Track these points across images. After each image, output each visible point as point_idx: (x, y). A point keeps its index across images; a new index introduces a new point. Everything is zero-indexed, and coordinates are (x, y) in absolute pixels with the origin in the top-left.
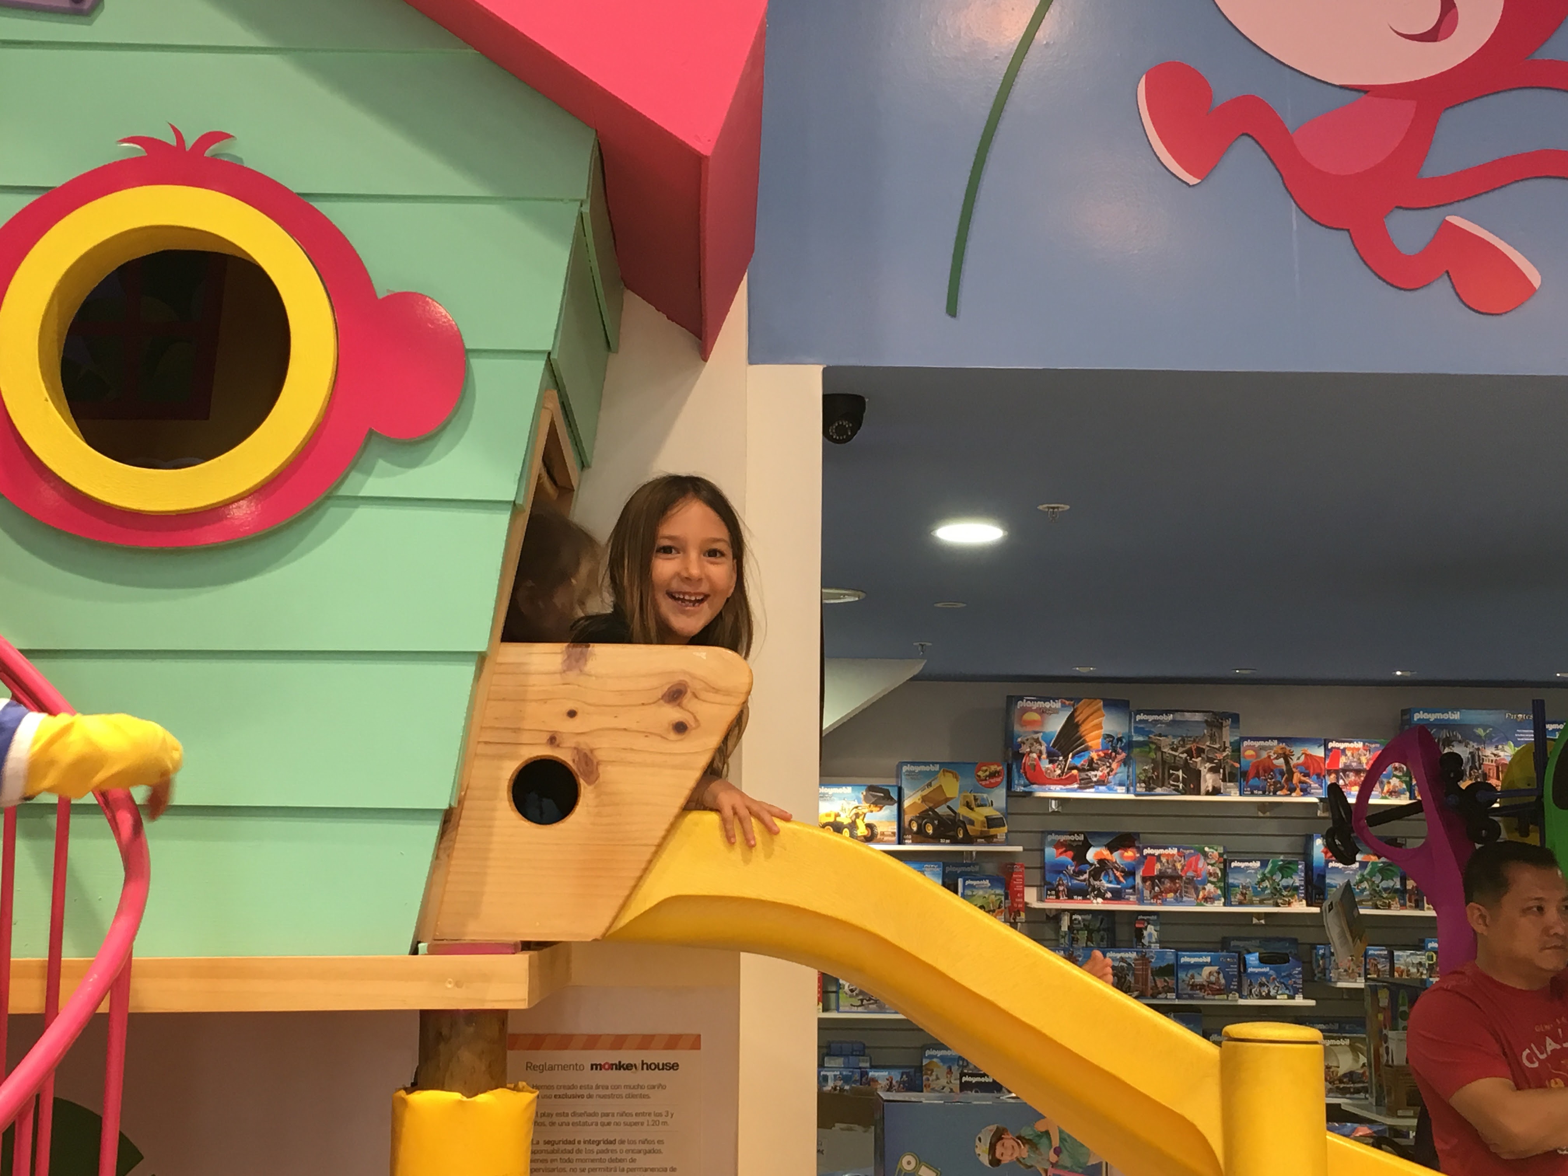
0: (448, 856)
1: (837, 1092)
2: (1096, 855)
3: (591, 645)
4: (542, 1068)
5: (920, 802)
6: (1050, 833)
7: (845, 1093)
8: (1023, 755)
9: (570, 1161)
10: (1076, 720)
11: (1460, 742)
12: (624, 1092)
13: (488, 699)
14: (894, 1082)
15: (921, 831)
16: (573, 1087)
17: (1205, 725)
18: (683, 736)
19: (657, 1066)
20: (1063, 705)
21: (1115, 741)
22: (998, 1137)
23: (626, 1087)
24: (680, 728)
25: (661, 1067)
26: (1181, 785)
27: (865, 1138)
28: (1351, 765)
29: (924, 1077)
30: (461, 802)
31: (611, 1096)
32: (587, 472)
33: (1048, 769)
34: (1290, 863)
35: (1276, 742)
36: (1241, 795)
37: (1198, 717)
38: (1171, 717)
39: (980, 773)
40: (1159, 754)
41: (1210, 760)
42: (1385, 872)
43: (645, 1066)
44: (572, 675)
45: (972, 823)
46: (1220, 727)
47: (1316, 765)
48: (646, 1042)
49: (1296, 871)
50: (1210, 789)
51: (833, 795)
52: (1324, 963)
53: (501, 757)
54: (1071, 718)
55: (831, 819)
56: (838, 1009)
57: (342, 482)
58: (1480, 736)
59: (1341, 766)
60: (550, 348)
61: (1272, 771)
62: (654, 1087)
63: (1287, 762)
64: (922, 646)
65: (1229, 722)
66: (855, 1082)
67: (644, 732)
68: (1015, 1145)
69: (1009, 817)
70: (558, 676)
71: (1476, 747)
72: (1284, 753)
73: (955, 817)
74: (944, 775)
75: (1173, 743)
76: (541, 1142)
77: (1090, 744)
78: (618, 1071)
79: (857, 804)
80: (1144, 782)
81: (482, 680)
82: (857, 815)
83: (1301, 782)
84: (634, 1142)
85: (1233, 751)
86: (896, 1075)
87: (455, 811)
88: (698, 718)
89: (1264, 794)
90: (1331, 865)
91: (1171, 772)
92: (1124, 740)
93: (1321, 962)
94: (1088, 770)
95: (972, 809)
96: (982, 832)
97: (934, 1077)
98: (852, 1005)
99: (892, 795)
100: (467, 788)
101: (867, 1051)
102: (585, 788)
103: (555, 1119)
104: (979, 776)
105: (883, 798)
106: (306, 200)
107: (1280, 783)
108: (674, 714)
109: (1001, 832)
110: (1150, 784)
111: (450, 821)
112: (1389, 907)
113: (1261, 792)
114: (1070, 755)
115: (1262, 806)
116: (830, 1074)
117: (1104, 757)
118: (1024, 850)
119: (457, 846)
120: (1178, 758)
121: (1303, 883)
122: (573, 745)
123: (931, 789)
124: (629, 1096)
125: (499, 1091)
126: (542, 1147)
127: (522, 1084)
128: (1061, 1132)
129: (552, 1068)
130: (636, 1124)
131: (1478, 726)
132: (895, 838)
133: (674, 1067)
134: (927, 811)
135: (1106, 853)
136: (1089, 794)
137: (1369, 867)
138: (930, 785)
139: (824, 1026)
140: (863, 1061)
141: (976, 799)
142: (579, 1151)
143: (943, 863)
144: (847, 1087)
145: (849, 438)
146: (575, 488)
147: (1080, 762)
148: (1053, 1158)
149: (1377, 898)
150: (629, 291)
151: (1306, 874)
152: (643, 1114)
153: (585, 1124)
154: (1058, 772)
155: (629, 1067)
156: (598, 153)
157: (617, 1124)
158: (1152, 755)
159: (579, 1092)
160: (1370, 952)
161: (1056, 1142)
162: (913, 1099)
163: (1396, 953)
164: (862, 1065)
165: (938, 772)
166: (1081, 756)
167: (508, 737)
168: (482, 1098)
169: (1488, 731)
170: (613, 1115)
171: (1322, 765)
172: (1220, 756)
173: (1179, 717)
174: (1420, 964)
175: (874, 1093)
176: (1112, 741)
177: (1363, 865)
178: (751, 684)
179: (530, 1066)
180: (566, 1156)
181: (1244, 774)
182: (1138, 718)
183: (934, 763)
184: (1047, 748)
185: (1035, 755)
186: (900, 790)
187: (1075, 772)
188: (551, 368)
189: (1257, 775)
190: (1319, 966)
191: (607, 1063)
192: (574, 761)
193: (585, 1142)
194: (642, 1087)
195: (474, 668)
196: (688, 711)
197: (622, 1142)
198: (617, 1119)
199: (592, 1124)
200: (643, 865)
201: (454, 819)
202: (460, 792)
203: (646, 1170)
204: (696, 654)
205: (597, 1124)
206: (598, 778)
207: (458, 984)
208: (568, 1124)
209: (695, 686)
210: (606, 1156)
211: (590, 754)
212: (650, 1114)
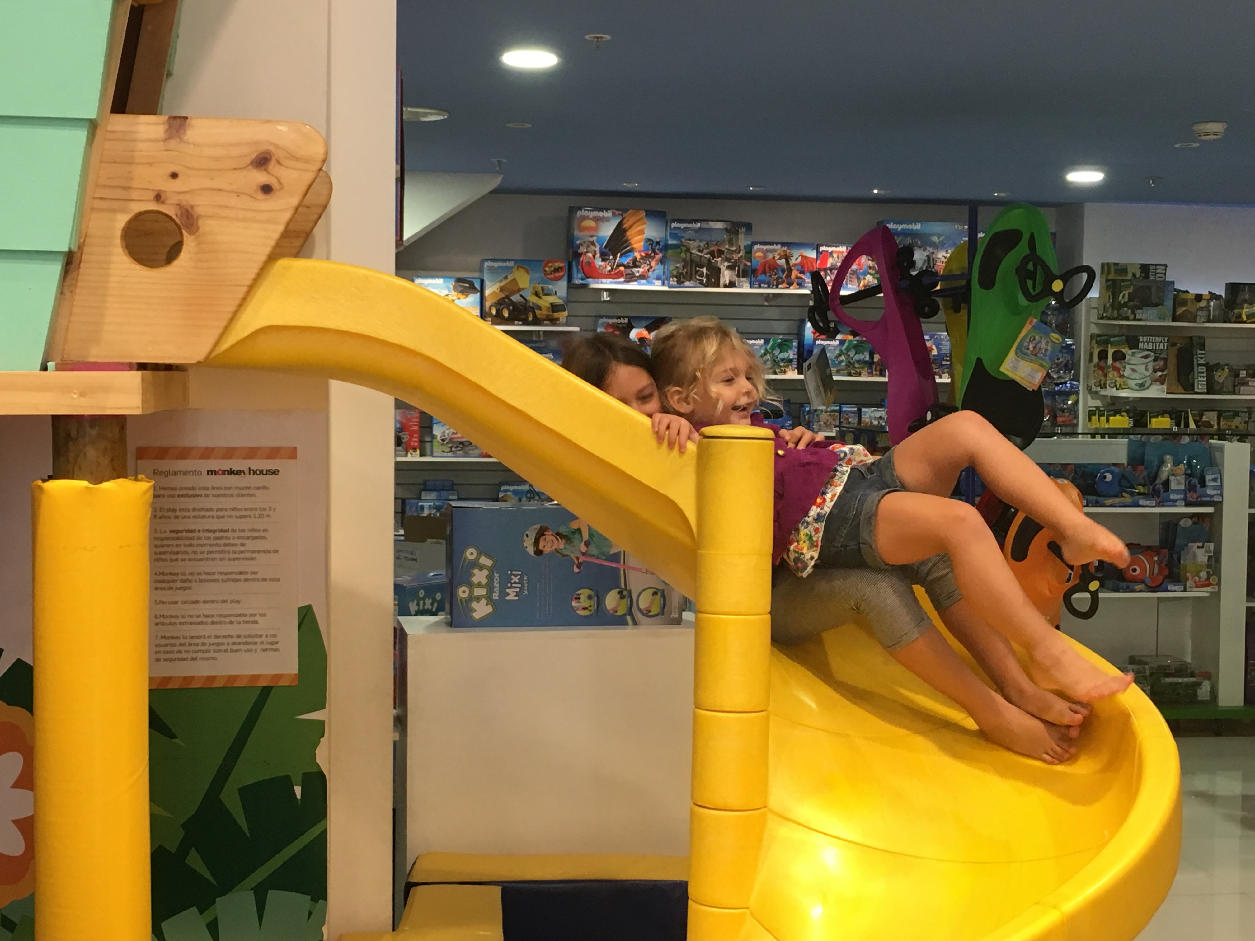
0: (71, 292)
1: (431, 518)
2: (637, 334)
4: (167, 474)
5: (498, 291)
6: (602, 317)
7: (436, 518)
8: (581, 254)
9: (191, 545)
10: (624, 227)
11: (920, 247)
12: (235, 492)
13: (101, 162)
15: (499, 314)
16: (193, 488)
17: (724, 232)
18: (267, 197)
19: (261, 472)
20: (614, 214)
21: (654, 244)
22: (541, 533)
23: (236, 488)
24: (267, 189)
25: (264, 473)
26: (705, 280)
28: (836, 265)
30: (80, 247)
31: (224, 495)
33: (601, 266)
34: (786, 341)
35: (779, 246)
36: (751, 287)
37: (719, 225)
38: (699, 225)
39: (547, 269)
40: (688, 254)
41: (728, 260)
42: (858, 348)
43: (252, 472)
44: (173, 143)
45: (539, 308)
46: (737, 233)
47: (809, 264)
48: (252, 453)
49: (791, 348)
50: (727, 282)
51: (429, 285)
52: (809, 418)
53: (114, 211)
54: (620, 225)
56: (432, 455)
58: (935, 243)
59: (829, 265)
61: (776, 269)
62: (259, 488)
63: (787, 262)
64: (499, 161)
65: (744, 229)
67: (236, 192)
68: (554, 538)
69: (569, 304)
70: (161, 144)
71: (931, 251)
72: (786, 255)
73: (526, 304)
74: (518, 269)
75: (700, 246)
76: (168, 532)
77: (634, 246)
78: (230, 476)
79: (447, 293)
80: (676, 277)
81: (94, 144)
83: (797, 278)
84: (243, 531)
85: (746, 253)
87: (75, 255)
88: (282, 181)
89: (769, 287)
90: (818, 342)
91: (698, 269)
92: (662, 244)
93: (807, 417)
94: (632, 267)
95: (540, 297)
96: (547, 315)
98: (443, 452)
99: (475, 285)
100: (86, 236)
101: (455, 487)
102: (187, 238)
103: (178, 513)
104: (546, 271)
105: (468, 288)
107: (782, 278)
108: (261, 178)
109: (562, 316)
110: (681, 278)
111: (72, 263)
112: (860, 374)
113: (766, 286)
114: (619, 255)
115: (767, 297)
116: (426, 504)
117: (646, 257)
118: (581, 330)
119: (79, 284)
120: (703, 258)
121: (796, 357)
122: (177, 202)
123: (507, 281)
124: (238, 495)
125: (121, 480)
126: (168, 535)
127: (140, 477)
128: (590, 529)
129: (175, 474)
130: (245, 517)
131: (934, 235)
133: (275, 472)
134: (503, 298)
135: (645, 333)
136: (633, 286)
137: (846, 344)
138: (506, 278)
140: (452, 495)
141: (543, 289)
142: (199, 538)
144: (439, 514)
147: (626, 260)
148: (583, 548)
149: (850, 366)
151: (798, 350)
152: (251, 509)
153: (204, 517)
154: (609, 268)
155: (238, 473)
157: (230, 517)
158: (683, 255)
159: (198, 492)
160: (844, 409)
161: (586, 536)
162: (476, 506)
163: (863, 410)
164: (449, 497)
165: (513, 268)
166: (627, 256)
167: (118, 194)
168: (106, 485)
169: (941, 239)
170: (226, 510)
171: (814, 264)
172: (736, 256)
173: (705, 225)
174: (881, 418)
176: (652, 245)
177: (842, 342)
178: (327, 153)
179: (156, 472)
180: (188, 542)
181: (754, 272)
182: (673, 225)
183: (509, 260)
184: (600, 249)
185: (590, 255)
186: (482, 282)
187: (622, 268)
189: (764, 272)
190: (805, 419)
191: (220, 470)
192: (177, 215)
193: (204, 531)
194: (249, 488)
195: (86, 133)
196: (273, 175)
197: (234, 531)
198: (229, 513)
199: (209, 517)
200: (237, 302)
201: (76, 260)
202: (80, 238)
203: (254, 552)
204: (280, 127)
205: (213, 517)
206: (198, 229)
207: (82, 394)
208: (189, 517)
209: (278, 154)
210: (222, 542)
211: (190, 210)
212: (256, 509)
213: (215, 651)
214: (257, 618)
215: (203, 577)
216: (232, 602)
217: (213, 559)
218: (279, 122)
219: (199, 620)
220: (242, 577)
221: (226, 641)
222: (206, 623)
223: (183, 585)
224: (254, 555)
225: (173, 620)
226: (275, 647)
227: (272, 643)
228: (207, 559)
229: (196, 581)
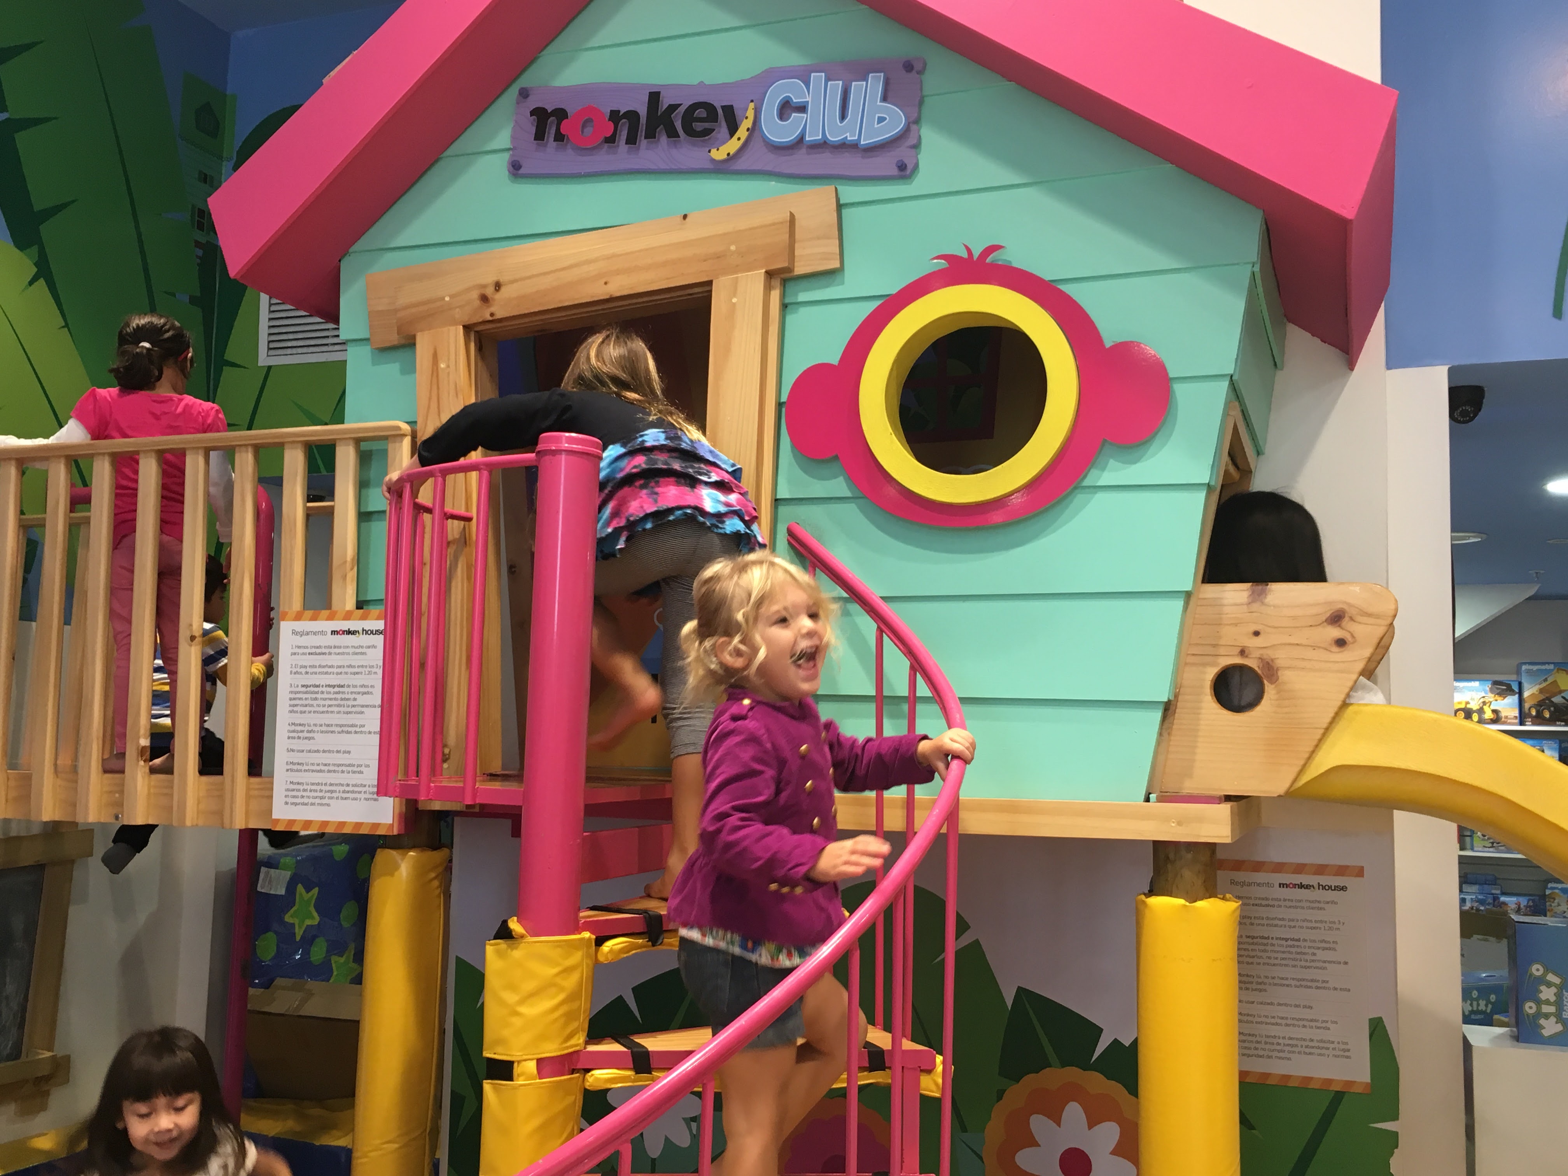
0: (1169, 734)
1: (1474, 911)
3: (1270, 584)
4: (1243, 884)
5: (1538, 693)
7: (1480, 912)
9: (1265, 951)
12: (1306, 904)
13: (1194, 624)
14: (1522, 906)
15: (1540, 715)
16: (1267, 899)
18: (1342, 649)
19: (1330, 888)
23: (1307, 901)
24: (1341, 643)
25: (1333, 888)
27: (1501, 948)
29: (1548, 904)
30: (1176, 696)
31: (1296, 907)
32: (1261, 457)
43: (1321, 887)
44: (1256, 606)
48: (1321, 869)
51: (1463, 687)
53: (1204, 665)
55: (1463, 706)
56: (1472, 849)
57: (1085, 477)
60: (1232, 372)
62: (1328, 903)
64: (1537, 573)
66: (1489, 904)
67: (1312, 646)
70: (1245, 607)
74: (1557, 671)
76: (1244, 936)
78: (1300, 889)
79: (1484, 695)
81: (1189, 610)
82: (1484, 703)
84: (1314, 941)
86: (1523, 901)
87: (1172, 703)
88: (1355, 635)
97: (1556, 904)
98: (1484, 847)
99: (1513, 688)
100: (1181, 687)
101: (1498, 882)
102: (1268, 687)
103: (1253, 920)
105: (1506, 690)
106: (1054, 284)
108: (1335, 633)
111: (1169, 709)
116: (1468, 897)
119: (1175, 726)
122: (1259, 656)
123: (1548, 683)
124: (1309, 908)
125: (1212, 900)
126: (1245, 940)
127: (1228, 896)
129: (1249, 884)
130: (1315, 928)
132: (1517, 721)
133: (1343, 889)
134: (1543, 700)
138: (1546, 680)
139: (1463, 861)
140: (1495, 889)
142: (1273, 945)
143: (1560, 741)
144: (1482, 908)
145: (1472, 419)
146: (1253, 471)
150: (1291, 324)
152: (1321, 922)
153: (1276, 926)
155: (1308, 887)
156: (1265, 226)
157: (1301, 927)
159: (1271, 903)
162: (1540, 922)
164: (1494, 892)
165: (1552, 670)
167: (1210, 650)
168: (1200, 904)
170: (1298, 921)
175: (1505, 913)
178: (1396, 610)
179: (1233, 882)
180: (1263, 948)
183: (1549, 663)
186: (1520, 684)
188: (1233, 387)
191: (1291, 883)
192: (1259, 667)
193: (1277, 939)
194: (1319, 902)
195: (1183, 602)
196: (1347, 630)
197: (1305, 940)
198: (1300, 924)
199: (1281, 926)
200: (1315, 743)
201: (1172, 708)
202: (1176, 689)
203: (1325, 962)
204: (1352, 588)
205: (1285, 926)
206: (1277, 679)
207: (1179, 823)
208: (1263, 925)
209: (1352, 612)
210: (1293, 950)
211: (1271, 663)
212: (1326, 922)
213: (1289, 1052)
214: (1329, 1025)
215: (1276, 981)
216: (1305, 1007)
217: (1286, 965)
218: (1350, 583)
219: (1273, 1021)
220: (1314, 984)
221: (1300, 1043)
222: (1280, 1025)
223: (1259, 987)
224: (1324, 965)
225: (1250, 1018)
226: (1347, 1054)
227: (1344, 1050)
228: (1281, 965)
229: (1270, 984)
